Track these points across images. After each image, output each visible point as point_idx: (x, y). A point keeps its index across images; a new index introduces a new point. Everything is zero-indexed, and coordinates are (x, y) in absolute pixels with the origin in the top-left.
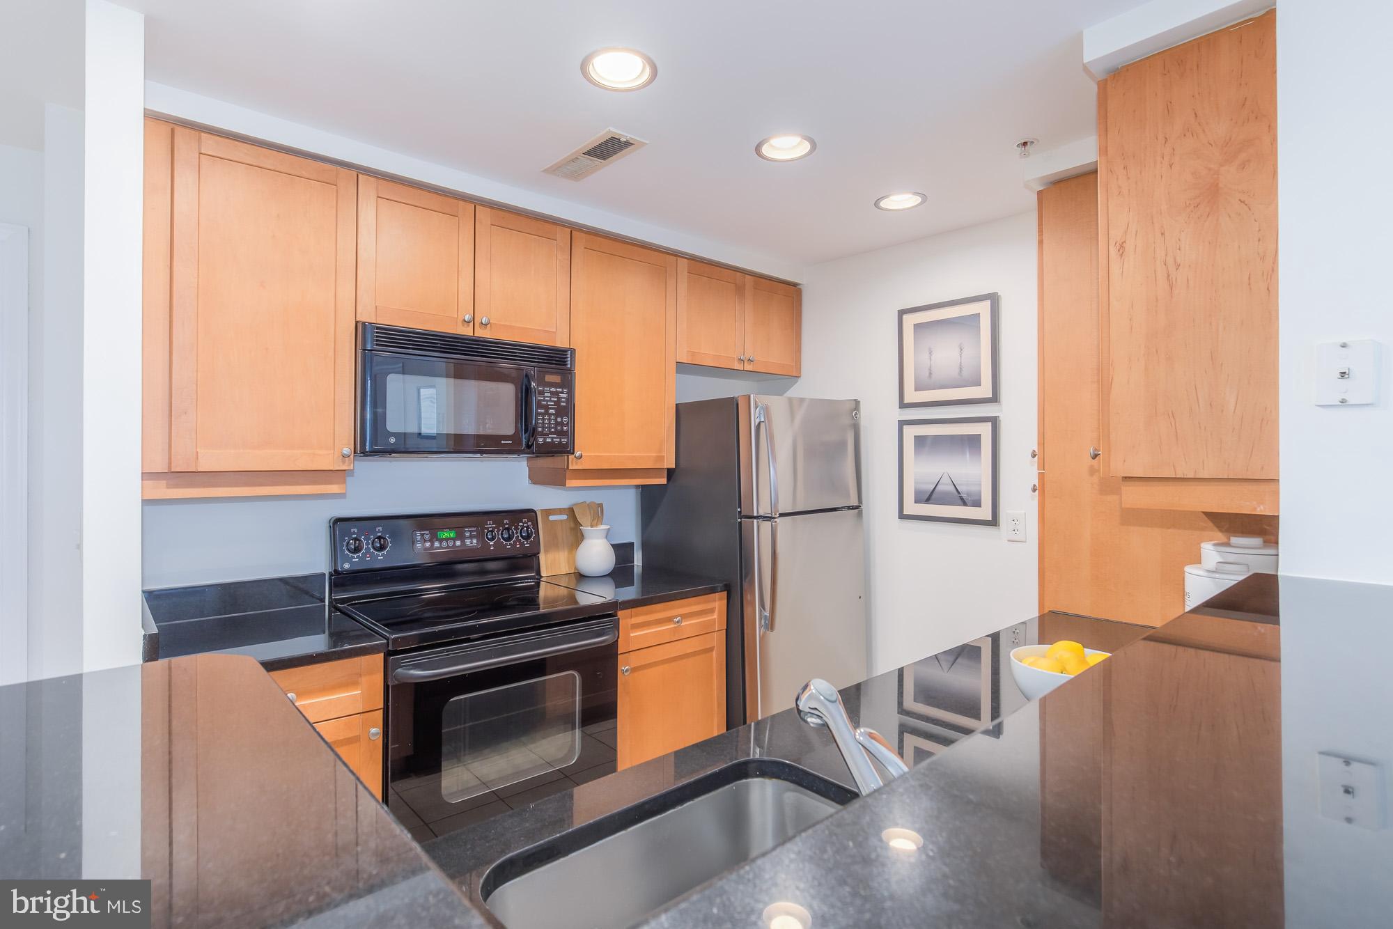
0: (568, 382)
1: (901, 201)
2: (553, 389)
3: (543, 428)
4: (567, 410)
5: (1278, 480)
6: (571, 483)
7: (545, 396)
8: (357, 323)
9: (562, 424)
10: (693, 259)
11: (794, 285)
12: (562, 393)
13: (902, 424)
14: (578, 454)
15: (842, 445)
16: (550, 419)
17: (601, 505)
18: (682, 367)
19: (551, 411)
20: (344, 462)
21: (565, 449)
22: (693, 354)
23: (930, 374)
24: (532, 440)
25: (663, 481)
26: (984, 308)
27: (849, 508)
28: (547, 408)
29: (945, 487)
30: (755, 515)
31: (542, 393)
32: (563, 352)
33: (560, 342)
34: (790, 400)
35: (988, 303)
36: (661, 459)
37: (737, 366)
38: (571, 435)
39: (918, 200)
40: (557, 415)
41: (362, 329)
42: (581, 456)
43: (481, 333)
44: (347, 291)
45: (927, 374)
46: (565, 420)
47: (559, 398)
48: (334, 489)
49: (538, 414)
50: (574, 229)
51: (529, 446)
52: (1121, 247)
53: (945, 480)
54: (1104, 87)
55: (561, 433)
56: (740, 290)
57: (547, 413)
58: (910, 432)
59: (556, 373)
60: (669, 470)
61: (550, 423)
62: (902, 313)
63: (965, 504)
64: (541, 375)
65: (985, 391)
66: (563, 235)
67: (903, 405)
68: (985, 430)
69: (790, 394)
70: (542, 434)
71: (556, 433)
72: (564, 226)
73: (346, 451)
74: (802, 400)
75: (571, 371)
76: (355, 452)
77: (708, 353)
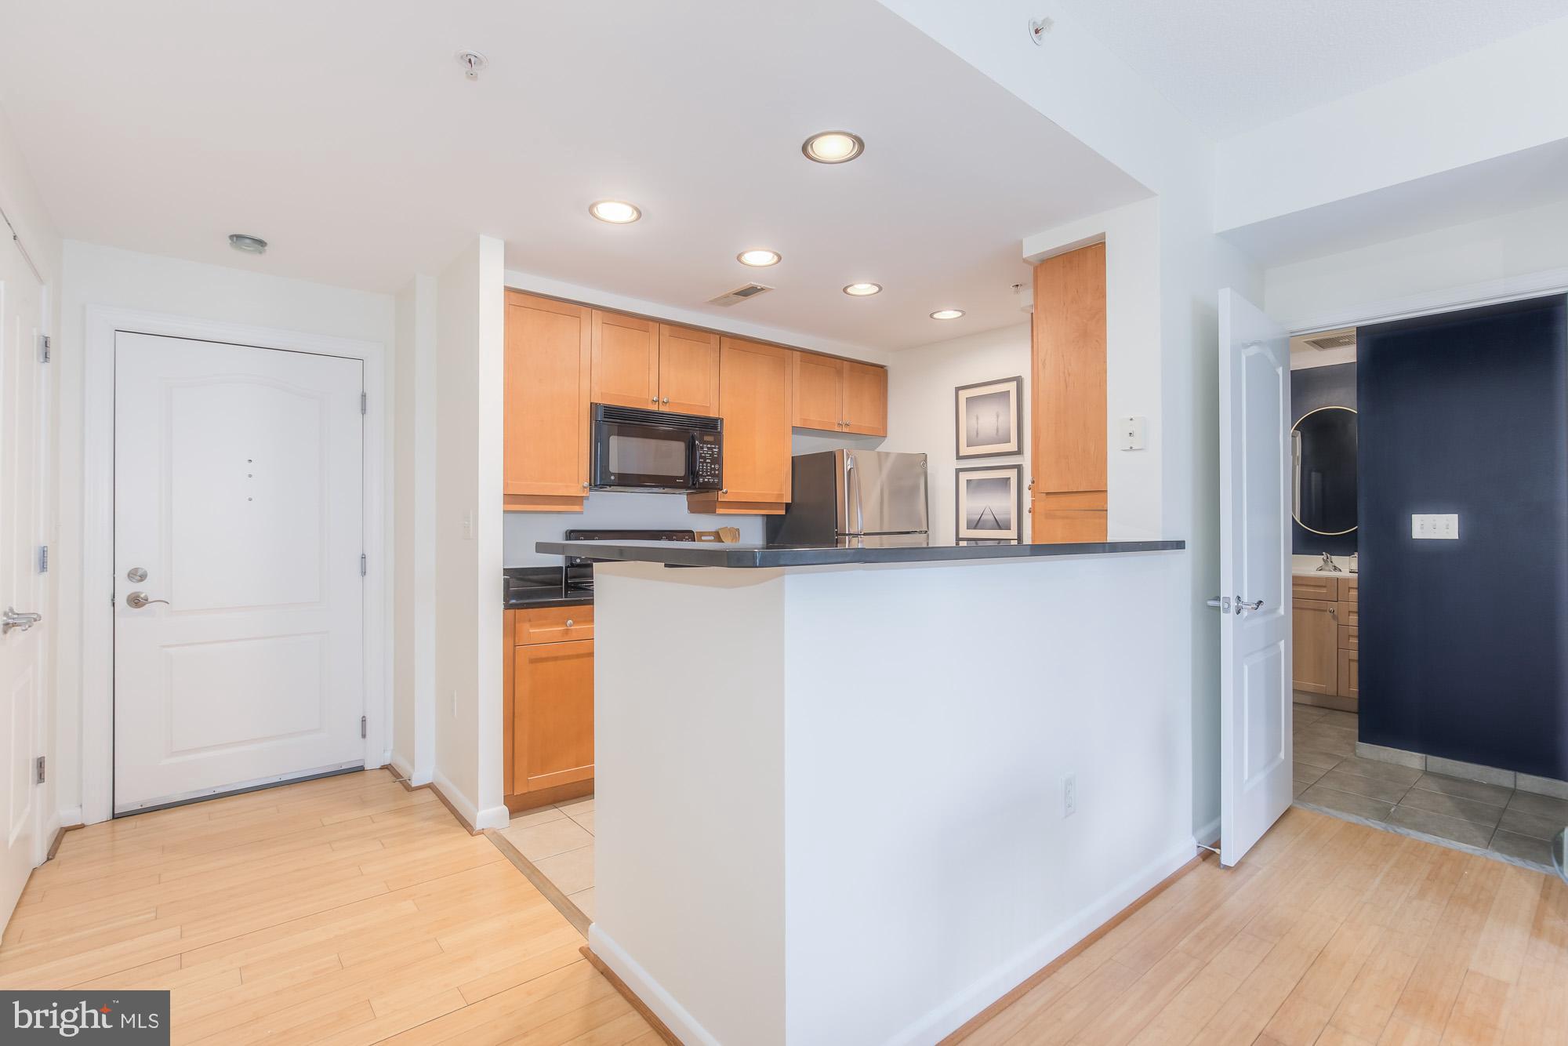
0: (718, 442)
1: (948, 315)
2: (709, 446)
3: (702, 471)
4: (718, 460)
5: (1106, 491)
6: (719, 511)
7: (704, 450)
8: (591, 403)
9: (714, 469)
10: (804, 351)
11: (882, 367)
12: (715, 448)
13: (958, 471)
14: (724, 490)
15: (916, 488)
16: (707, 466)
17: (738, 530)
18: (796, 430)
19: (708, 461)
20: (584, 492)
21: (717, 487)
22: (805, 420)
23: (977, 434)
24: (696, 480)
25: (783, 512)
26: (1012, 387)
27: (921, 532)
28: (705, 458)
29: (988, 517)
30: (847, 532)
31: (702, 448)
32: (715, 420)
33: (713, 414)
34: (879, 453)
35: (1015, 383)
36: (781, 496)
37: (837, 429)
38: (720, 476)
39: (960, 314)
40: (711, 463)
41: (594, 406)
42: (726, 492)
43: (664, 409)
44: (585, 384)
45: (975, 434)
46: (717, 466)
47: (713, 452)
48: (576, 508)
49: (700, 462)
50: (722, 335)
51: (694, 484)
52: (1044, 364)
53: (987, 511)
54: (1036, 270)
55: (713, 476)
56: (839, 373)
57: (705, 462)
58: (964, 477)
59: (710, 435)
60: (787, 504)
61: (707, 469)
62: (958, 389)
63: (1000, 528)
64: (702, 436)
65: (1013, 446)
66: (715, 339)
67: (959, 457)
68: (1012, 474)
69: (879, 449)
70: (702, 475)
71: (711, 475)
72: (715, 333)
73: (586, 484)
74: (887, 454)
75: (720, 433)
76: (590, 485)
77: (815, 419)
